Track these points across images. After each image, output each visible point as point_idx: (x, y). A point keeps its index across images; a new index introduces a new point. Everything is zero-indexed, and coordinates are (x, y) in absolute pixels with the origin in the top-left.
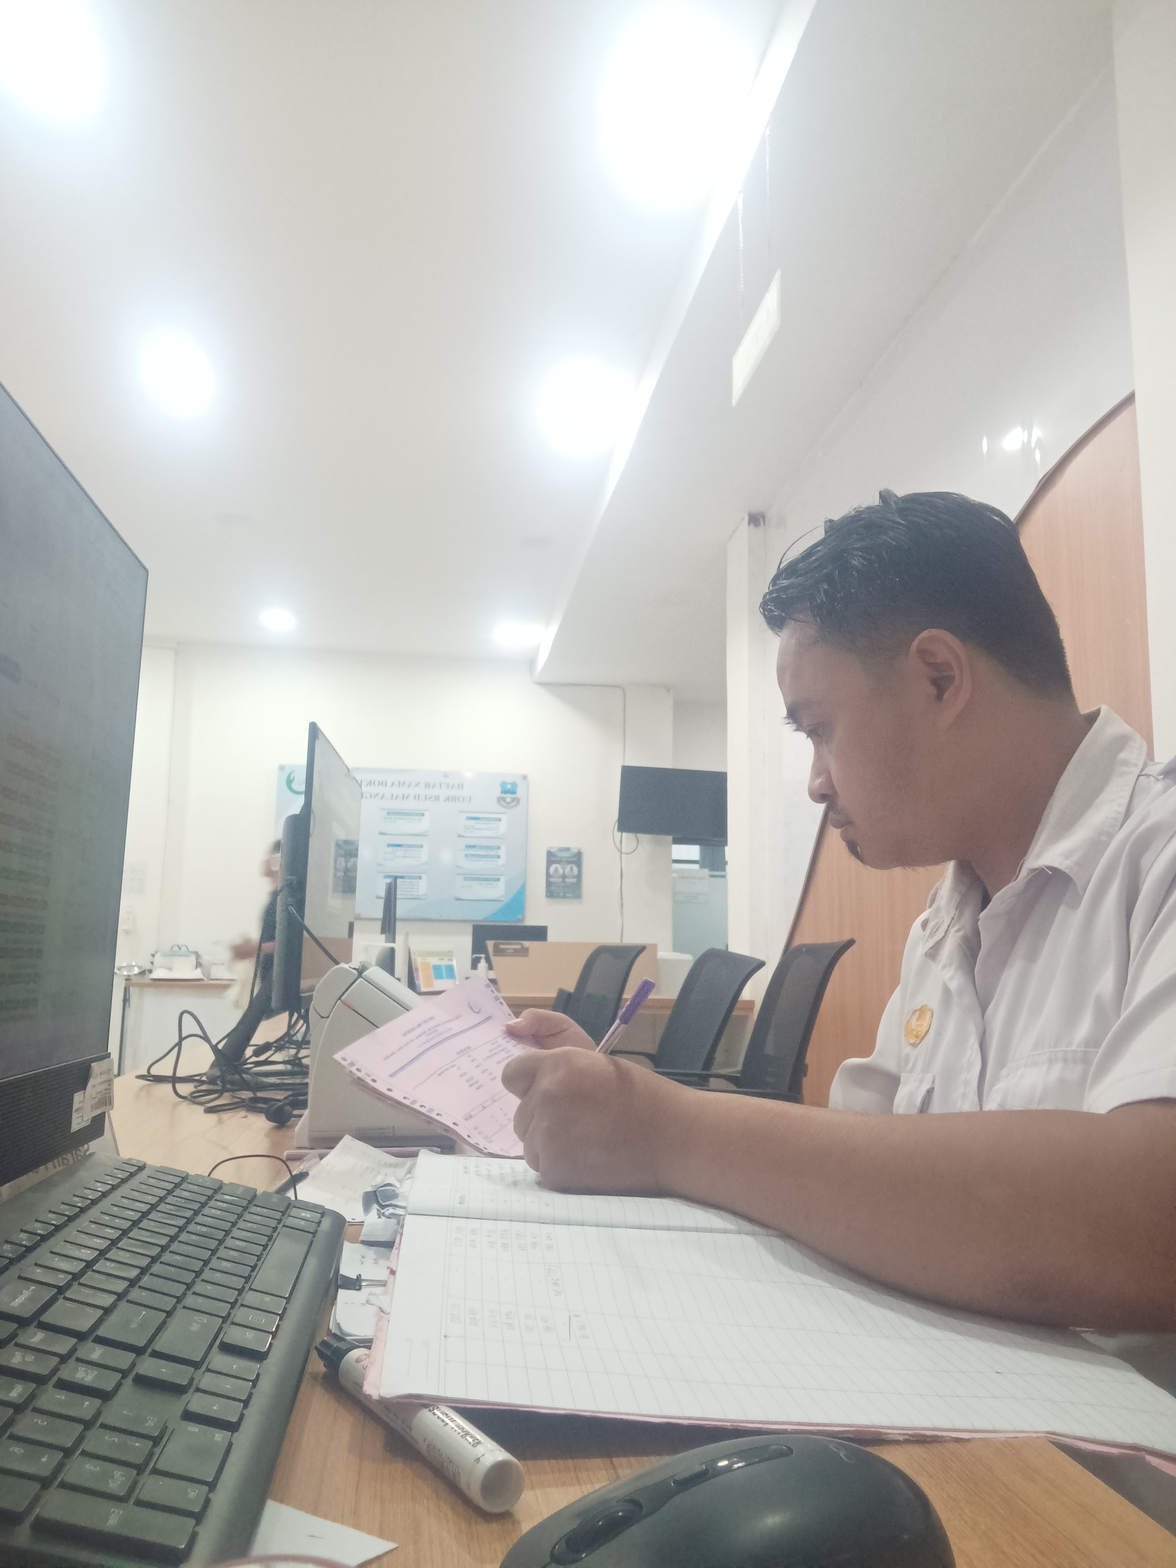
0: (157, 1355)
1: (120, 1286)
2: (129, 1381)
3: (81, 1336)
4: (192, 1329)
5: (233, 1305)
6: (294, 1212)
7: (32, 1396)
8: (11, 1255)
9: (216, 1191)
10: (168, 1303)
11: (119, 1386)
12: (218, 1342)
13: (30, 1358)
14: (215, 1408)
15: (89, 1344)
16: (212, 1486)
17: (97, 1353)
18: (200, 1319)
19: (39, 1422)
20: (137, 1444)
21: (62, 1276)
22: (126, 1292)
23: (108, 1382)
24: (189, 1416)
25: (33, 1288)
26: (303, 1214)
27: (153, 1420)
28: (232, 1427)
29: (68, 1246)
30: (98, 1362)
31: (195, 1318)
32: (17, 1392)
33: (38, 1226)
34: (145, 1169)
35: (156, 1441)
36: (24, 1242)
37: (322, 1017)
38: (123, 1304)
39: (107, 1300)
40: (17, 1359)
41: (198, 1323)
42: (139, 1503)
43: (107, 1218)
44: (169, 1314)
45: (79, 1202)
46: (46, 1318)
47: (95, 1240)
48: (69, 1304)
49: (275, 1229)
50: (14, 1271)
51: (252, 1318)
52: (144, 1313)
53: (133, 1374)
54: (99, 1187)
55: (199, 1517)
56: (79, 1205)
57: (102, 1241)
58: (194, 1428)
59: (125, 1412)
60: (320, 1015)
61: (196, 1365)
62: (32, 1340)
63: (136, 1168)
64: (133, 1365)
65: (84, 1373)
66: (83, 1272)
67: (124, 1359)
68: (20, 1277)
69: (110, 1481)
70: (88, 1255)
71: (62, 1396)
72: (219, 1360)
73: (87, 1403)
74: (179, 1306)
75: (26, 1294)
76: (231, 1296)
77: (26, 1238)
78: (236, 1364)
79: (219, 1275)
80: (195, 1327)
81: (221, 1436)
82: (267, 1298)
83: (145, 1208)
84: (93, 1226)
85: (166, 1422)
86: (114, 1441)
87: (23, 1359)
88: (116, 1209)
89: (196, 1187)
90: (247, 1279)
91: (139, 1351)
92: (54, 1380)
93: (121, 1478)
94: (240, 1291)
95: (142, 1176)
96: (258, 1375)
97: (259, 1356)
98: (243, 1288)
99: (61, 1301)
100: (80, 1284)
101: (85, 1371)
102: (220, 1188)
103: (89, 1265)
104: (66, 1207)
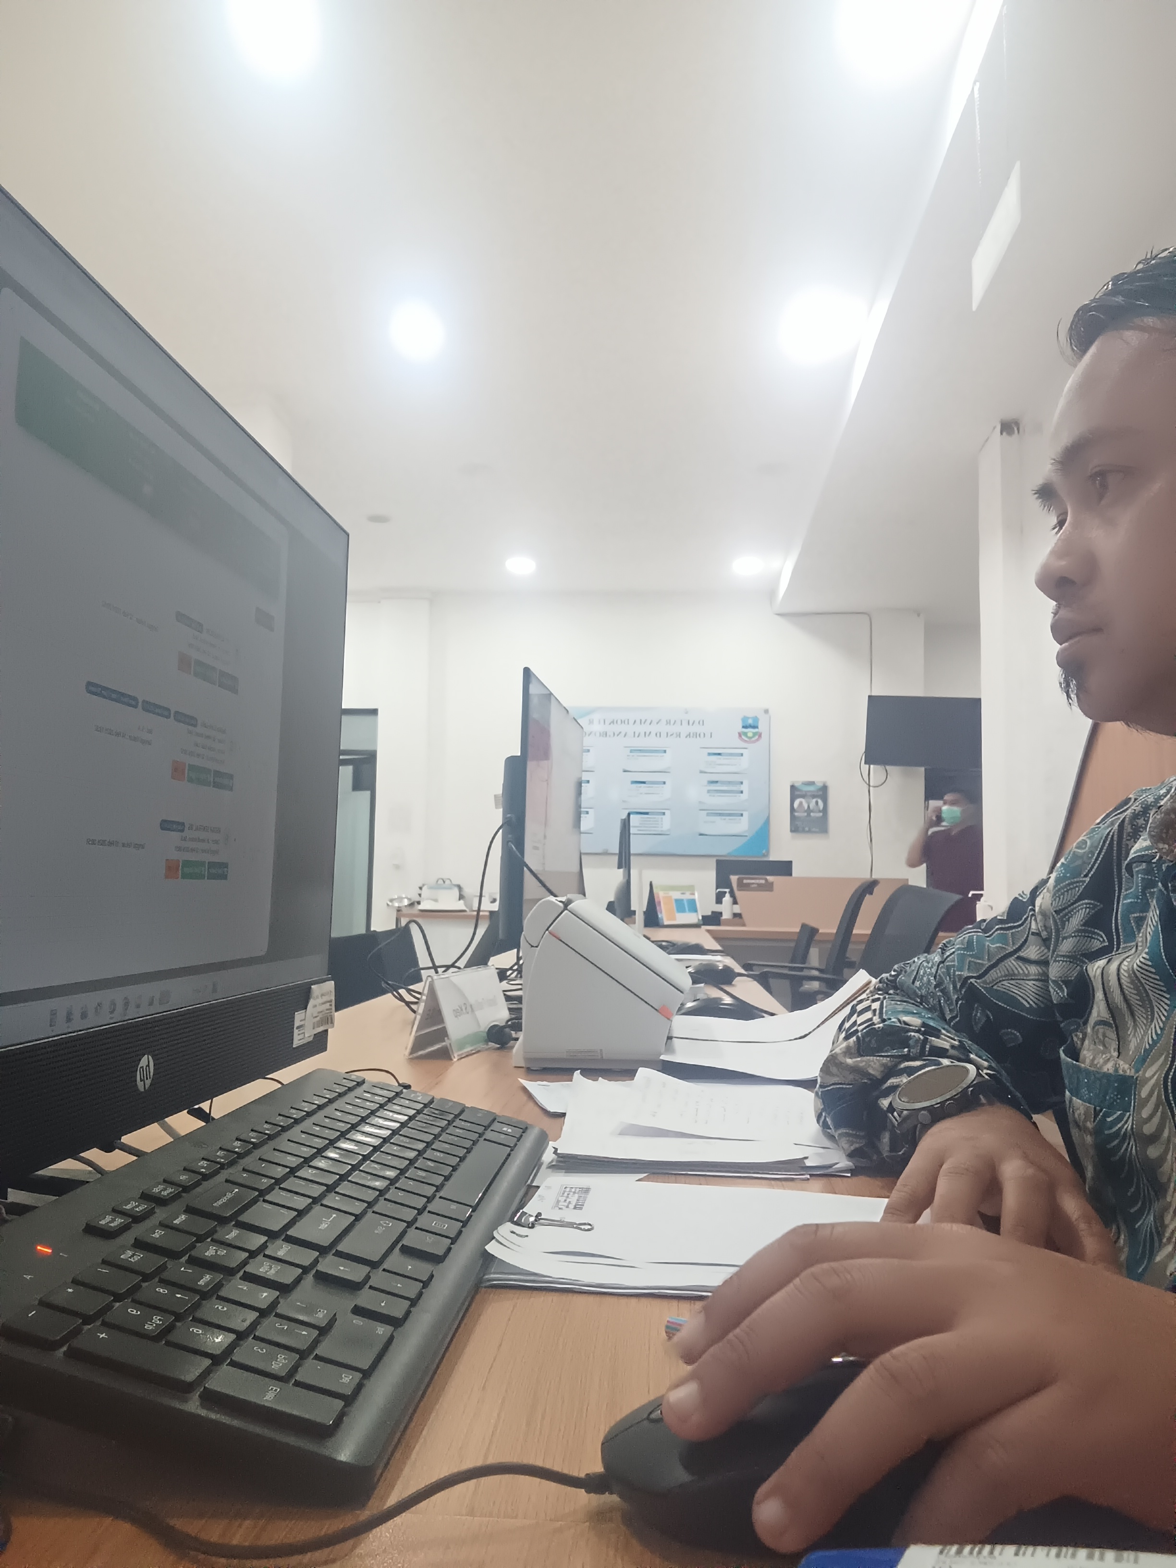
0: (340, 1254)
1: (317, 1190)
2: (310, 1278)
3: (272, 1235)
4: (376, 1232)
5: (420, 1212)
6: (496, 1126)
7: (219, 1286)
8: (222, 1160)
9: (426, 1106)
10: (357, 1208)
11: (298, 1281)
12: (400, 1245)
13: (222, 1252)
14: (383, 1305)
15: (279, 1242)
16: (367, 1374)
17: (283, 1250)
18: (385, 1223)
19: (220, 1308)
20: (304, 1333)
21: (265, 1180)
22: (323, 1195)
23: (288, 1276)
24: (358, 1311)
25: (237, 1190)
26: (505, 1129)
27: (323, 1312)
28: (396, 1323)
29: (277, 1153)
30: (284, 1258)
31: (381, 1222)
32: (205, 1280)
33: (252, 1136)
34: (364, 1085)
35: (323, 1331)
36: (237, 1150)
37: (532, 946)
38: (317, 1208)
39: (301, 1203)
40: (210, 1252)
41: (383, 1227)
42: (298, 1384)
43: (318, 1129)
44: (358, 1218)
45: (295, 1114)
46: (245, 1218)
47: (302, 1149)
48: (266, 1205)
49: (475, 1143)
50: (224, 1175)
51: (435, 1224)
52: (334, 1215)
53: (314, 1271)
54: (316, 1100)
55: (349, 1400)
56: (294, 1116)
57: (308, 1150)
58: (358, 1321)
59: (298, 1304)
60: (530, 944)
61: (374, 1265)
62: (227, 1237)
63: (355, 1083)
64: (316, 1262)
65: (269, 1267)
66: (285, 1178)
67: (306, 1257)
68: (227, 1181)
69: (273, 1363)
70: (293, 1161)
71: (245, 1286)
72: (396, 1261)
73: (265, 1294)
74: (370, 1211)
75: (229, 1195)
76: (420, 1202)
77: (239, 1145)
78: (410, 1266)
79: (411, 1183)
80: (379, 1230)
81: (383, 1329)
82: (454, 1206)
83: (354, 1120)
84: (303, 1136)
85: (335, 1315)
86: (284, 1328)
87: (216, 1252)
88: (327, 1120)
89: (407, 1102)
90: (439, 1188)
91: (323, 1250)
92: (241, 1273)
93: (284, 1361)
94: (430, 1199)
95: (359, 1091)
96: (432, 1276)
97: (436, 1259)
98: (434, 1196)
99: (260, 1203)
100: (280, 1188)
101: (269, 1265)
102: (431, 1102)
103: (293, 1171)
104: (281, 1118)
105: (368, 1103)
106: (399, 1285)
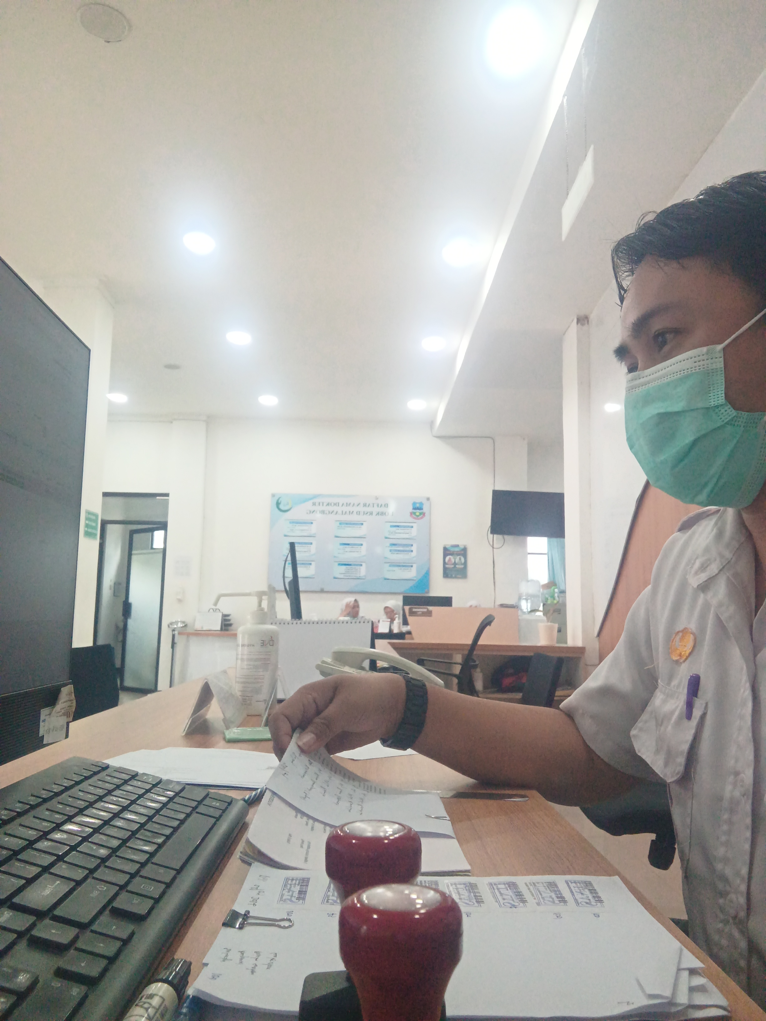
0: (56, 918)
1: (47, 860)
2: (23, 942)
4: (92, 895)
5: (133, 876)
6: (207, 801)
9: (155, 786)
10: (79, 874)
11: (12, 945)
12: (110, 908)
14: (85, 965)
15: (2, 910)
17: (5, 918)
22: (52, 865)
24: (59, 973)
26: (214, 803)
27: (27, 976)
28: (92, 982)
29: (22, 828)
31: (98, 887)
34: (109, 769)
35: (22, 996)
38: (46, 875)
39: (31, 872)
44: (79, 883)
45: (44, 795)
47: (44, 824)
49: (188, 815)
51: (144, 887)
52: (58, 882)
53: (29, 936)
57: (49, 825)
58: (57, 984)
61: (82, 926)
63: (101, 769)
64: (33, 926)
66: (23, 849)
67: (24, 922)
70: (33, 835)
72: (104, 922)
74: (91, 876)
76: (132, 868)
78: (114, 926)
79: (130, 852)
80: (95, 894)
81: (78, 990)
82: (162, 870)
83: (91, 798)
85: (37, 978)
90: (152, 855)
91: (39, 914)
94: (143, 865)
96: (132, 934)
97: (140, 919)
98: (147, 862)
100: (17, 859)
102: (159, 783)
103: (31, 844)
104: (33, 798)
105: (107, 784)
106: (102, 945)
